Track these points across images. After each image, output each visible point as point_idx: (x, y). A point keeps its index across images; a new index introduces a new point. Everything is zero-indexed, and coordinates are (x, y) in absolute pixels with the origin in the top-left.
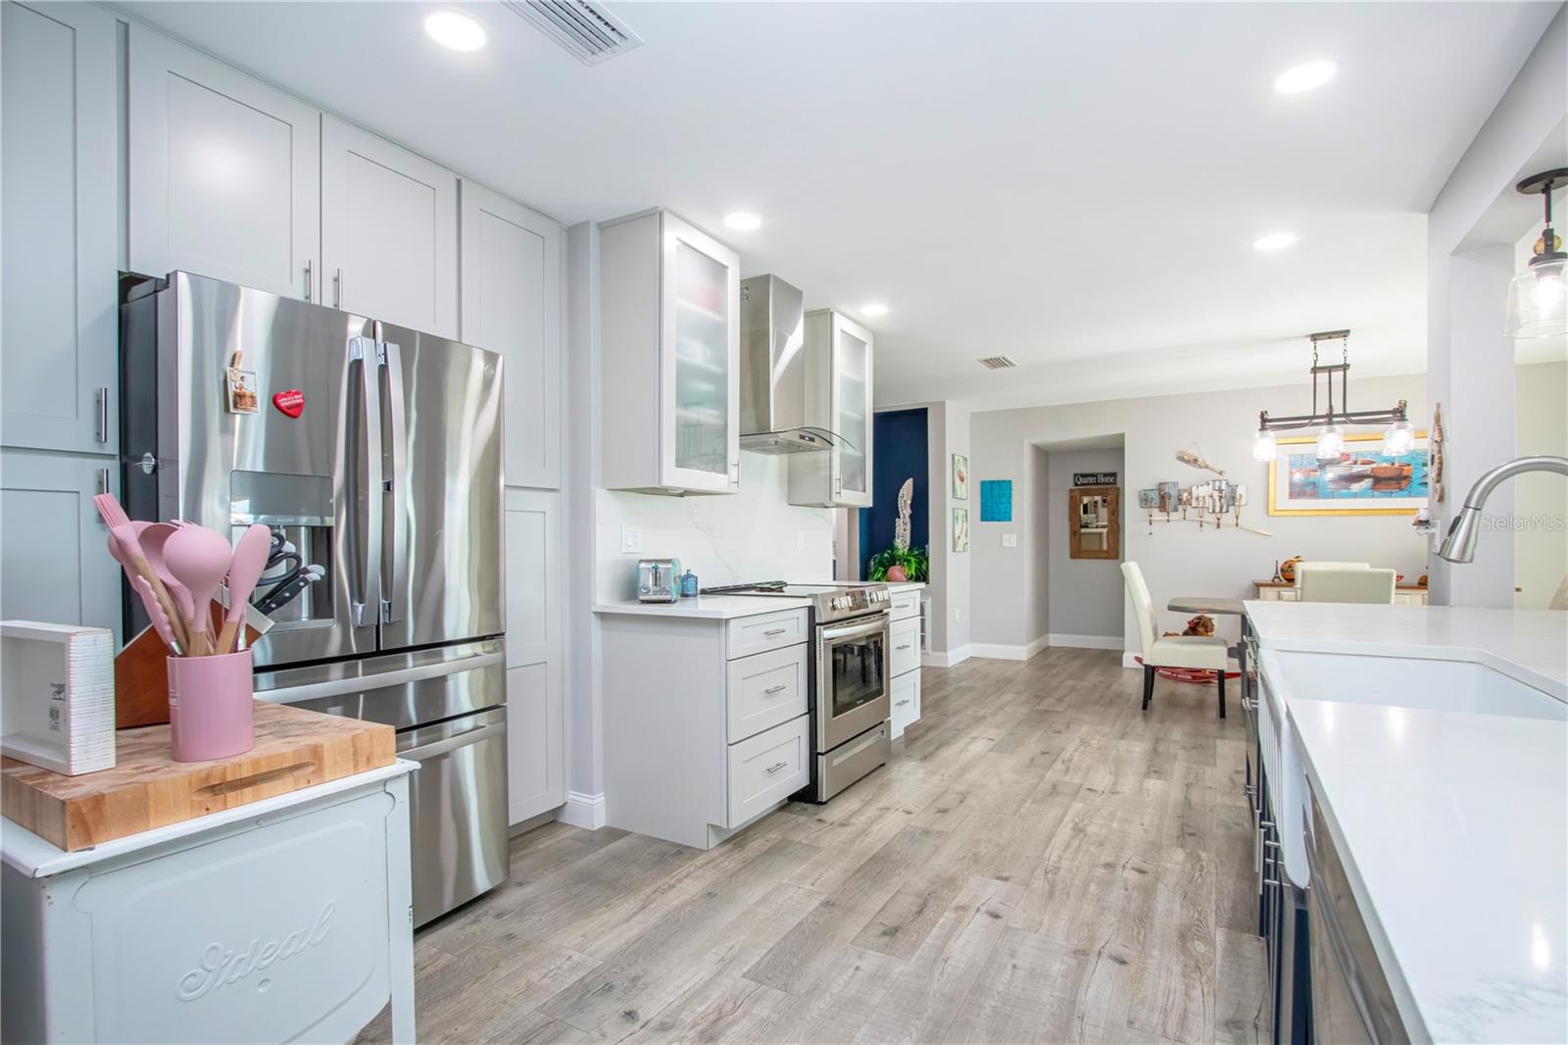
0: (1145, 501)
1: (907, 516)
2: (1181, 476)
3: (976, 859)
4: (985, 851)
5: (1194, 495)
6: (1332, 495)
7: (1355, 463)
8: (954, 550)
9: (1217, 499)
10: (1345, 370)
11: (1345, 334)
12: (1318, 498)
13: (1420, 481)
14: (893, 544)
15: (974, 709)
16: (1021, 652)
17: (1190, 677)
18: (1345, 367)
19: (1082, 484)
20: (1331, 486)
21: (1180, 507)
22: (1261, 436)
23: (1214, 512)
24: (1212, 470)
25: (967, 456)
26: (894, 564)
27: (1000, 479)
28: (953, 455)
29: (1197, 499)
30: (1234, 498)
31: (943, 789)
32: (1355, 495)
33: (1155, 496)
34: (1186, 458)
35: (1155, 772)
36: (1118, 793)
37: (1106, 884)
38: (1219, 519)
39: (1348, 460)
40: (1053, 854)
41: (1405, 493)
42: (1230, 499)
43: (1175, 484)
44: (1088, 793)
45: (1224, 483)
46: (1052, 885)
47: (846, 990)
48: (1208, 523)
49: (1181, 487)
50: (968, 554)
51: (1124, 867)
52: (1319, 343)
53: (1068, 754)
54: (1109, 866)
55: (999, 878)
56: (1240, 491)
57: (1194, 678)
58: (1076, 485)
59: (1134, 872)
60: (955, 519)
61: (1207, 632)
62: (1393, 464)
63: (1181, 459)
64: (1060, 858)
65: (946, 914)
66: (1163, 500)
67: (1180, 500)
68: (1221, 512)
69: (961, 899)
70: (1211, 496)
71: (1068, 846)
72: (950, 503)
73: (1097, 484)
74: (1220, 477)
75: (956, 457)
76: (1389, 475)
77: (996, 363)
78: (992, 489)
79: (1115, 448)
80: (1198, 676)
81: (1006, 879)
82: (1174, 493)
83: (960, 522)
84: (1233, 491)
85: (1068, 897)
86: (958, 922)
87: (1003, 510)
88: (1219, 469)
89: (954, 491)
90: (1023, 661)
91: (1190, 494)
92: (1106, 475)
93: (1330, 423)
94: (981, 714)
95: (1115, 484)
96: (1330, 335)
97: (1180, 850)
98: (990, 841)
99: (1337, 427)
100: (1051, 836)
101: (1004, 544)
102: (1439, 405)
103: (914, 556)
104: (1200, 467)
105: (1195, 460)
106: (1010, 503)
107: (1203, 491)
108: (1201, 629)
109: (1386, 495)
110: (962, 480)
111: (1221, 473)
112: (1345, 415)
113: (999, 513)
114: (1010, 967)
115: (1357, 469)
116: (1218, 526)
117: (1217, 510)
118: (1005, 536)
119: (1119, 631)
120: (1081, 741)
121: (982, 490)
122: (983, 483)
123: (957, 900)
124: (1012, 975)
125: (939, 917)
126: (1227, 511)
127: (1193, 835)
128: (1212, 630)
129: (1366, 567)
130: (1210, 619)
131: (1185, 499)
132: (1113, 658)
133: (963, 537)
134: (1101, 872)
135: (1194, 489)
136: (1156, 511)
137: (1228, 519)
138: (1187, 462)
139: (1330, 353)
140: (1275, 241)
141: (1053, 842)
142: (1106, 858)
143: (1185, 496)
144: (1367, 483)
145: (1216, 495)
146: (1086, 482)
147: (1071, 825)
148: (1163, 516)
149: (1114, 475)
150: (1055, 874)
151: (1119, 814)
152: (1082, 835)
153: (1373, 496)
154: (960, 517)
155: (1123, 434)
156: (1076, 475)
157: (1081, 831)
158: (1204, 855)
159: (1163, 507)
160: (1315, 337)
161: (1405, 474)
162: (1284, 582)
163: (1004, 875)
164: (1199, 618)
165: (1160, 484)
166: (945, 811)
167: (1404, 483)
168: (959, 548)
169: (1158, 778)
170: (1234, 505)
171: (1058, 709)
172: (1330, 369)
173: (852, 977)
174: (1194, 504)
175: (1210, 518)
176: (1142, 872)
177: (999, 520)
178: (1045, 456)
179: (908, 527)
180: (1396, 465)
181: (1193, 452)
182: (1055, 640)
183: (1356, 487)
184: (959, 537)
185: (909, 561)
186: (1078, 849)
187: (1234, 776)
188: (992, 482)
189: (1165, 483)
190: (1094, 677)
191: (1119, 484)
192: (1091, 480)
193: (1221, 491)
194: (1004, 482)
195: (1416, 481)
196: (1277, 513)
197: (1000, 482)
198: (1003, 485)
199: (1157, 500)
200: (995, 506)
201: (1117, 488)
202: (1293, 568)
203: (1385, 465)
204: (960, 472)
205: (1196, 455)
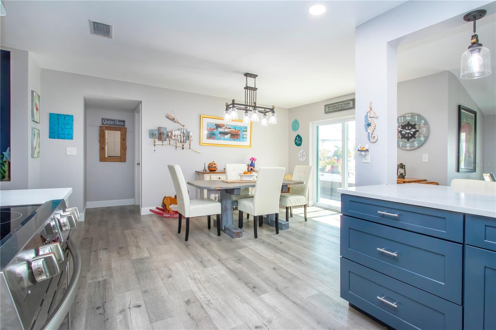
0: (152, 135)
2: (169, 126)
5: (173, 134)
6: (219, 139)
7: (226, 128)
8: (32, 157)
9: (182, 137)
10: (255, 91)
13: (242, 137)
18: (255, 89)
19: (106, 124)
20: (219, 135)
21: (167, 139)
23: (181, 142)
24: (180, 124)
29: (175, 136)
30: (189, 137)
32: (227, 140)
33: (157, 133)
34: (170, 117)
38: (183, 145)
39: (224, 126)
42: (187, 137)
43: (166, 128)
45: (185, 130)
48: (179, 147)
49: (168, 130)
56: (191, 134)
58: (103, 124)
62: (236, 130)
63: (168, 117)
67: (168, 136)
68: (183, 142)
70: (181, 135)
72: (31, 124)
73: (115, 125)
74: (183, 128)
75: (35, 93)
76: (235, 133)
78: (58, 119)
79: (127, 109)
82: (165, 132)
84: (188, 133)
87: (67, 133)
89: (33, 116)
91: (172, 133)
92: (120, 121)
95: (124, 125)
96: (251, 75)
104: (175, 122)
105: (174, 119)
106: (72, 129)
107: (177, 133)
109: (235, 140)
110: (37, 110)
111: (183, 126)
113: (64, 134)
115: (227, 130)
116: (183, 149)
117: (182, 142)
118: (68, 149)
126: (186, 142)
131: (170, 136)
133: (37, 148)
135: (173, 131)
136: (157, 140)
137: (186, 145)
138: (170, 119)
143: (170, 134)
144: (229, 135)
145: (182, 134)
146: (108, 123)
148: (160, 143)
149: (124, 121)
153: (230, 140)
154: (36, 134)
155: (142, 101)
156: (103, 119)
159: (160, 139)
160: (246, 74)
161: (239, 133)
162: (209, 171)
168: (36, 156)
170: (188, 140)
172: (251, 89)
174: (173, 138)
175: (180, 145)
177: (64, 139)
180: (237, 130)
181: (173, 115)
182: (91, 205)
183: (226, 137)
184: (35, 148)
188: (58, 115)
189: (161, 128)
191: (126, 126)
192: (112, 123)
193: (184, 133)
194: (69, 116)
195: (241, 136)
196: (203, 144)
197: (65, 116)
198: (67, 118)
199: (157, 135)
200: (61, 130)
201: (126, 128)
202: (214, 166)
203: (234, 130)
204: (36, 104)
205: (174, 117)
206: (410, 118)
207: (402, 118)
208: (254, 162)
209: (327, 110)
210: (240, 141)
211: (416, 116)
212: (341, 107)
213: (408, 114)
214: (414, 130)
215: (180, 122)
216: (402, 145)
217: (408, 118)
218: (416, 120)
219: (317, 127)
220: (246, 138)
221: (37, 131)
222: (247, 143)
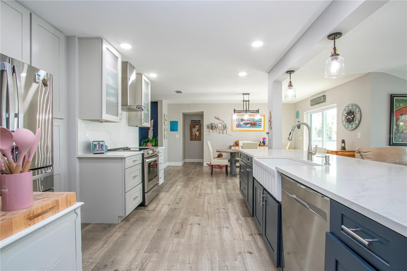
0: (208, 127)
1: (152, 129)
2: (216, 122)
3: (190, 213)
4: (191, 211)
5: (218, 126)
6: (243, 127)
8: (164, 139)
9: (223, 127)
10: (249, 102)
11: (249, 94)
12: (241, 127)
14: (148, 137)
15: (174, 178)
16: (180, 164)
17: (218, 167)
18: (249, 101)
19: (193, 123)
20: (243, 125)
21: (215, 129)
22: (234, 114)
23: (222, 130)
24: (222, 121)
25: (167, 115)
26: (149, 142)
27: (175, 121)
28: (164, 114)
29: (219, 127)
30: (226, 127)
31: (175, 198)
32: (248, 127)
33: (210, 126)
34: (216, 118)
35: (219, 188)
36: (213, 194)
37: (219, 213)
40: (206, 208)
41: (255, 127)
42: (225, 127)
43: (214, 124)
44: (207, 194)
46: (208, 215)
47: (173, 249)
49: (215, 124)
50: (167, 139)
51: (221, 209)
52: (244, 95)
53: (200, 187)
54: (217, 209)
55: (196, 216)
56: (227, 126)
57: (219, 167)
58: (191, 123)
59: (223, 209)
60: (165, 130)
61: (222, 157)
62: (254, 121)
63: (215, 118)
64: (207, 209)
65: (188, 226)
66: (212, 127)
69: (190, 222)
70: (222, 127)
71: (208, 206)
72: (164, 126)
73: (196, 123)
74: (223, 123)
76: (253, 123)
77: (178, 92)
78: (173, 123)
79: (201, 115)
80: (220, 167)
81: (198, 216)
82: (214, 126)
83: (166, 131)
84: (226, 126)
85: (212, 217)
86: (192, 227)
87: (176, 129)
88: (223, 120)
89: (164, 123)
90: (180, 166)
91: (217, 126)
92: (198, 121)
93: (247, 112)
94: (176, 179)
95: (200, 123)
96: (246, 94)
97: (230, 203)
98: (191, 208)
99: (248, 113)
100: (204, 205)
101: (176, 137)
102: (270, 111)
103: (154, 140)
104: (219, 120)
105: (218, 118)
106: (177, 127)
107: (220, 125)
108: (220, 156)
109: (253, 127)
110: (166, 121)
111: (223, 122)
112: (249, 111)
113: (175, 129)
114: (206, 234)
115: (248, 122)
116: (223, 133)
117: (223, 130)
118: (176, 135)
119: (202, 158)
120: (201, 183)
121: (170, 123)
122: (171, 122)
123: (189, 222)
124: (208, 236)
125: (187, 227)
126: (225, 130)
127: (231, 200)
128: (223, 156)
129: (251, 142)
130: (222, 154)
132: (201, 164)
134: (217, 211)
135: (218, 125)
136: (210, 130)
137: (225, 132)
138: (217, 119)
139: (246, 98)
140: (243, 74)
141: (205, 206)
142: (216, 208)
143: (216, 126)
144: (250, 125)
145: (222, 126)
147: (207, 202)
148: (212, 131)
149: (200, 121)
150: (208, 213)
151: (215, 198)
152: (210, 203)
153: (250, 128)
155: (203, 112)
156: (191, 120)
157: (209, 203)
158: (234, 204)
159: (212, 129)
160: (243, 94)
161: (256, 123)
162: (236, 145)
163: (197, 215)
164: (220, 154)
165: (211, 123)
166: (178, 203)
167: (256, 125)
169: (220, 189)
170: (226, 129)
171: (193, 177)
172: (246, 101)
173: (172, 245)
174: (218, 128)
175: (221, 131)
176: (225, 209)
177: (175, 131)
178: (185, 115)
179: (152, 132)
181: (218, 117)
182: (187, 160)
183: (248, 126)
184: (165, 135)
185: (153, 141)
186: (210, 207)
187: (234, 187)
188: (173, 121)
189: (212, 123)
190: (198, 169)
191: (201, 123)
192: (195, 122)
193: (223, 125)
194: (176, 121)
195: (258, 125)
196: (234, 131)
197: (175, 122)
198: (176, 122)
199: (211, 127)
200: (174, 127)
201: (201, 124)
202: (238, 142)
203: (252, 121)
204: (166, 118)
205: (219, 117)
206: (351, 108)
207: (347, 107)
208: (265, 140)
209: (311, 104)
210: (257, 128)
211: (354, 106)
212: (318, 101)
213: (350, 104)
214: (352, 116)
215: (221, 120)
216: (347, 127)
217: (350, 108)
218: (354, 109)
219: (311, 115)
220: (261, 125)
221: (166, 129)
222: (262, 129)
